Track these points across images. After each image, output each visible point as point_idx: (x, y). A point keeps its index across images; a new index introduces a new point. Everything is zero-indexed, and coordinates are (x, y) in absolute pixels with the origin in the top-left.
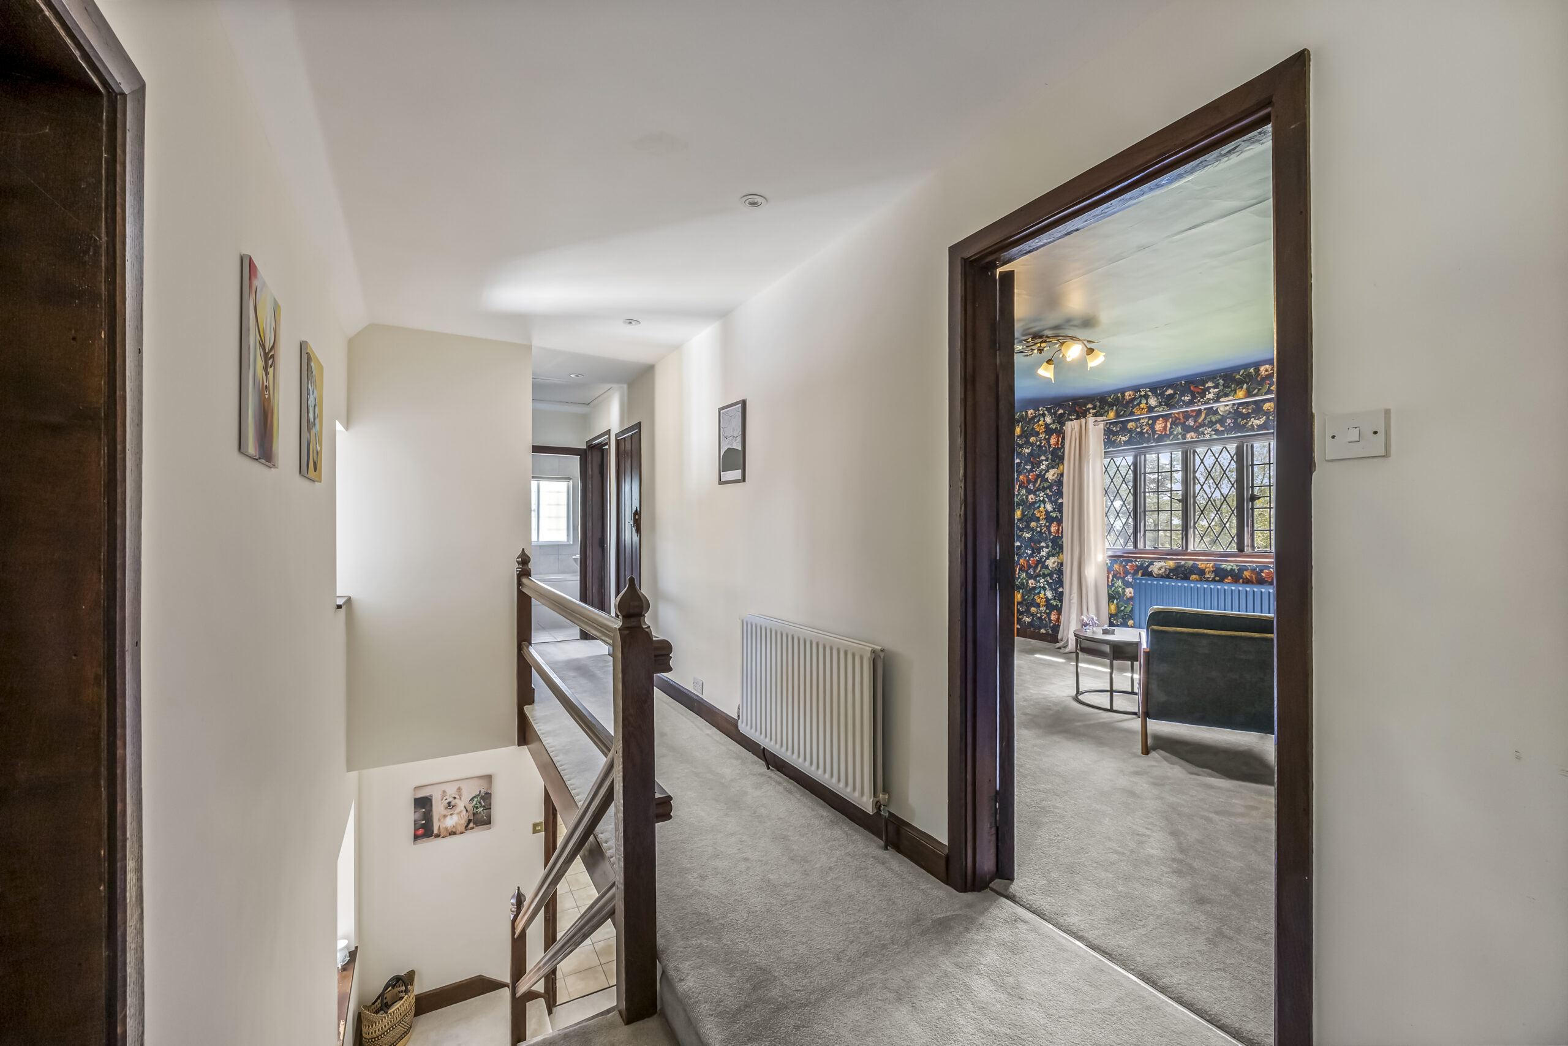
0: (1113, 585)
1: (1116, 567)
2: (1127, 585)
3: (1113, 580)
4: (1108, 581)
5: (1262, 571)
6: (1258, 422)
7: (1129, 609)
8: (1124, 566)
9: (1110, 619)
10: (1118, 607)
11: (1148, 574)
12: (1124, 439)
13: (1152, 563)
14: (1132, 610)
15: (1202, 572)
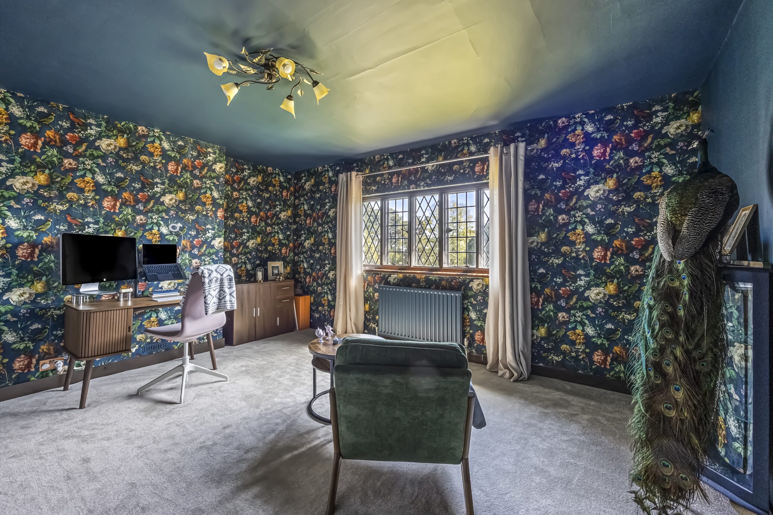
0: (367, 290)
1: (369, 278)
2: (375, 290)
3: (367, 287)
4: (364, 288)
5: (452, 281)
6: (450, 178)
7: (376, 308)
8: (374, 278)
9: (365, 315)
10: (370, 306)
11: (388, 283)
12: (374, 188)
13: (390, 276)
14: (378, 309)
15: (418, 281)
